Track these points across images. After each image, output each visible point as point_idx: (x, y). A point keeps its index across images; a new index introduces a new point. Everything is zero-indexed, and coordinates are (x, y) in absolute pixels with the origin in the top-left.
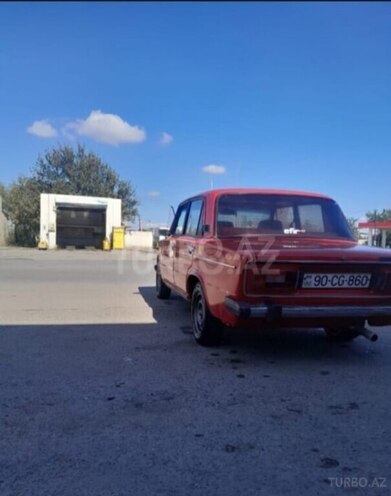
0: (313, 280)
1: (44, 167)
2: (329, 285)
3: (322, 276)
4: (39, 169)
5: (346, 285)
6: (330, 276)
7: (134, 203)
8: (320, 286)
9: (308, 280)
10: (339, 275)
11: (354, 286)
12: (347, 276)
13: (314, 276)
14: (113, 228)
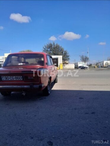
0: (4, 78)
1: (45, 49)
2: (9, 80)
3: (7, 77)
4: (43, 49)
5: (15, 79)
6: (9, 77)
7: (68, 56)
8: (7, 80)
9: (3, 78)
10: (12, 77)
11: (17, 80)
12: (14, 77)
13: (4, 77)
14: (60, 64)
